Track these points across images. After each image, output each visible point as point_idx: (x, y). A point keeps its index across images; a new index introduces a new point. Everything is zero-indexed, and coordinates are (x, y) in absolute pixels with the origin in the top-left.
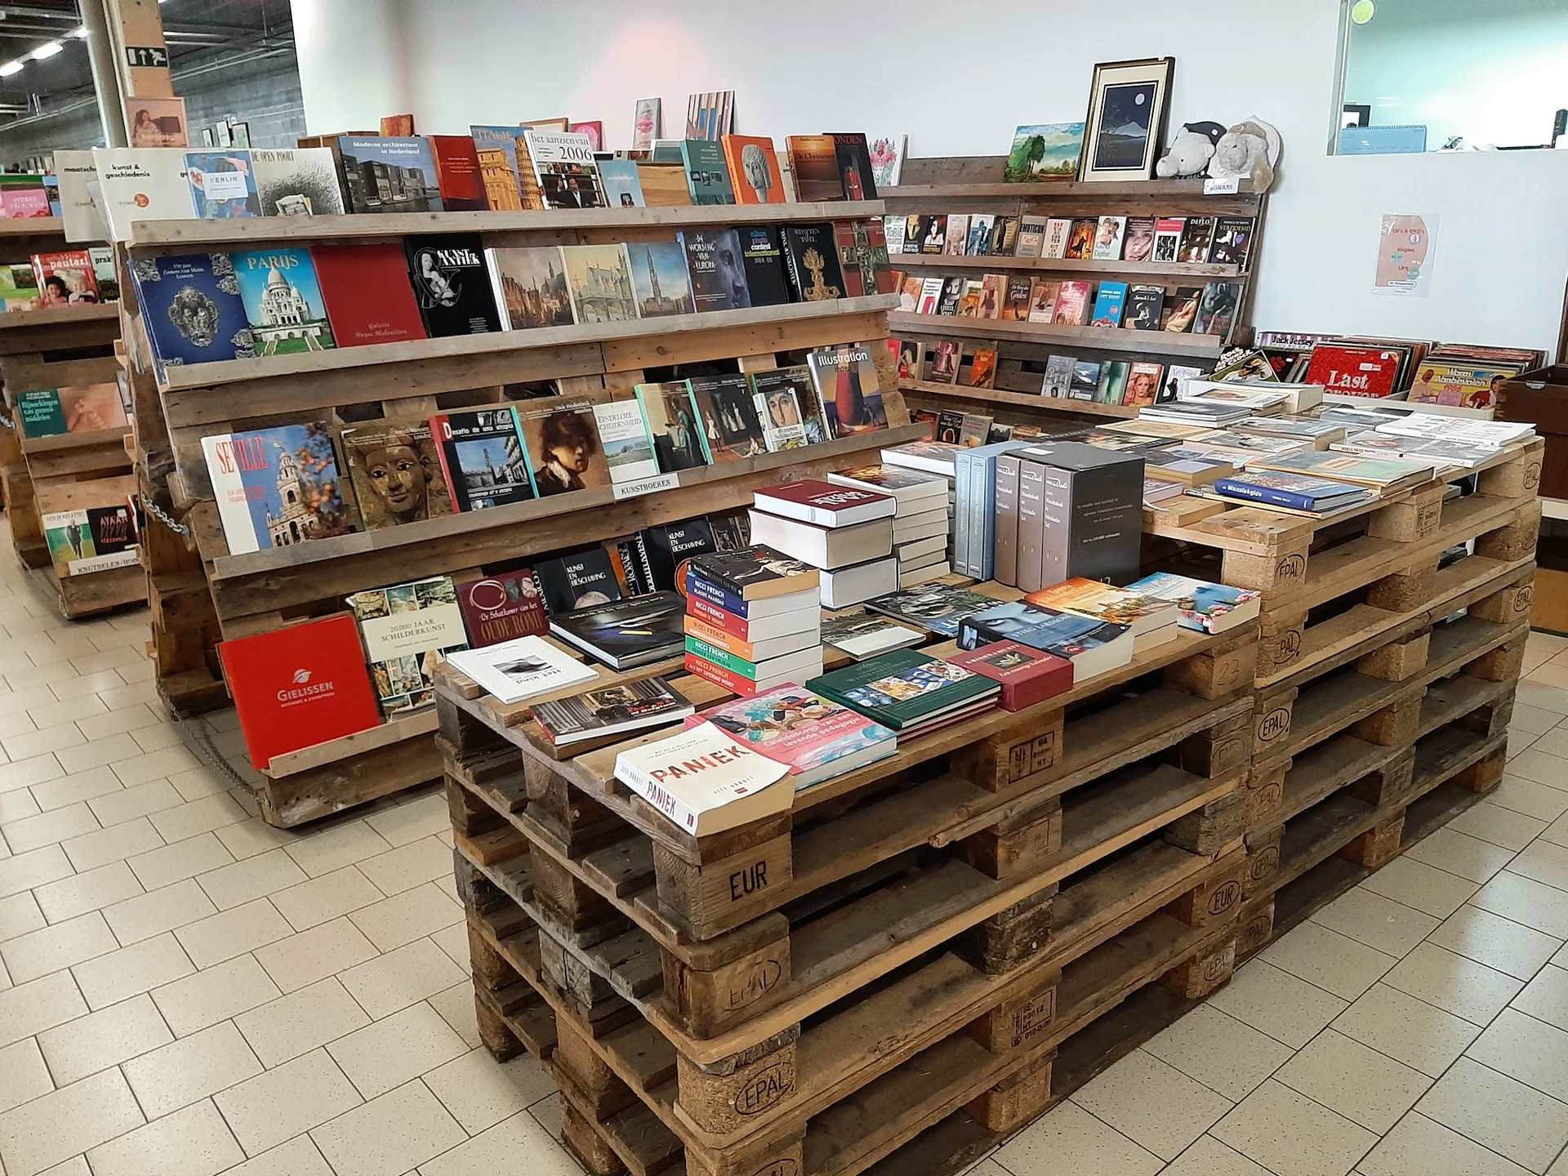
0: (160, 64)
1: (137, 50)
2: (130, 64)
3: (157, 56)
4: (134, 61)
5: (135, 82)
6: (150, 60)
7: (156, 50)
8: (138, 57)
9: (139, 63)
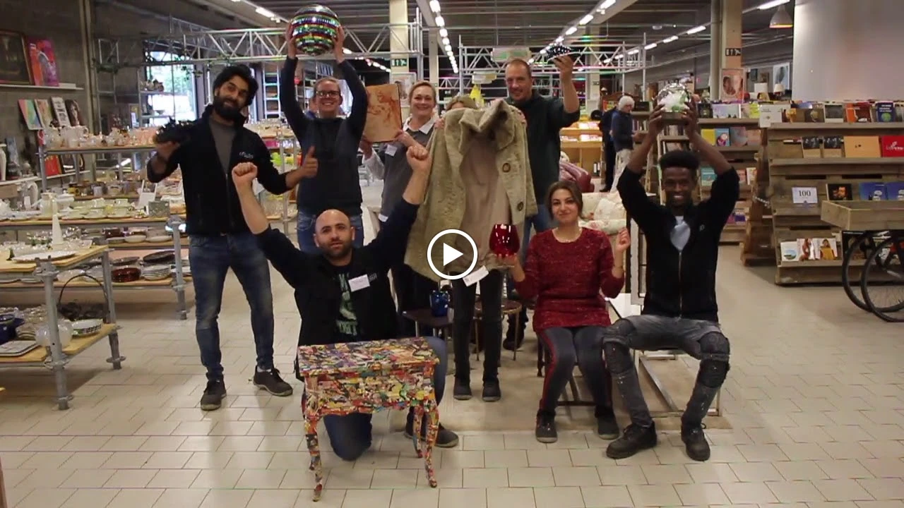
0: (738, 55)
1: (730, 49)
2: (726, 55)
3: (737, 52)
4: (728, 54)
5: (727, 62)
6: (734, 54)
7: (737, 49)
8: (730, 52)
9: (730, 55)
